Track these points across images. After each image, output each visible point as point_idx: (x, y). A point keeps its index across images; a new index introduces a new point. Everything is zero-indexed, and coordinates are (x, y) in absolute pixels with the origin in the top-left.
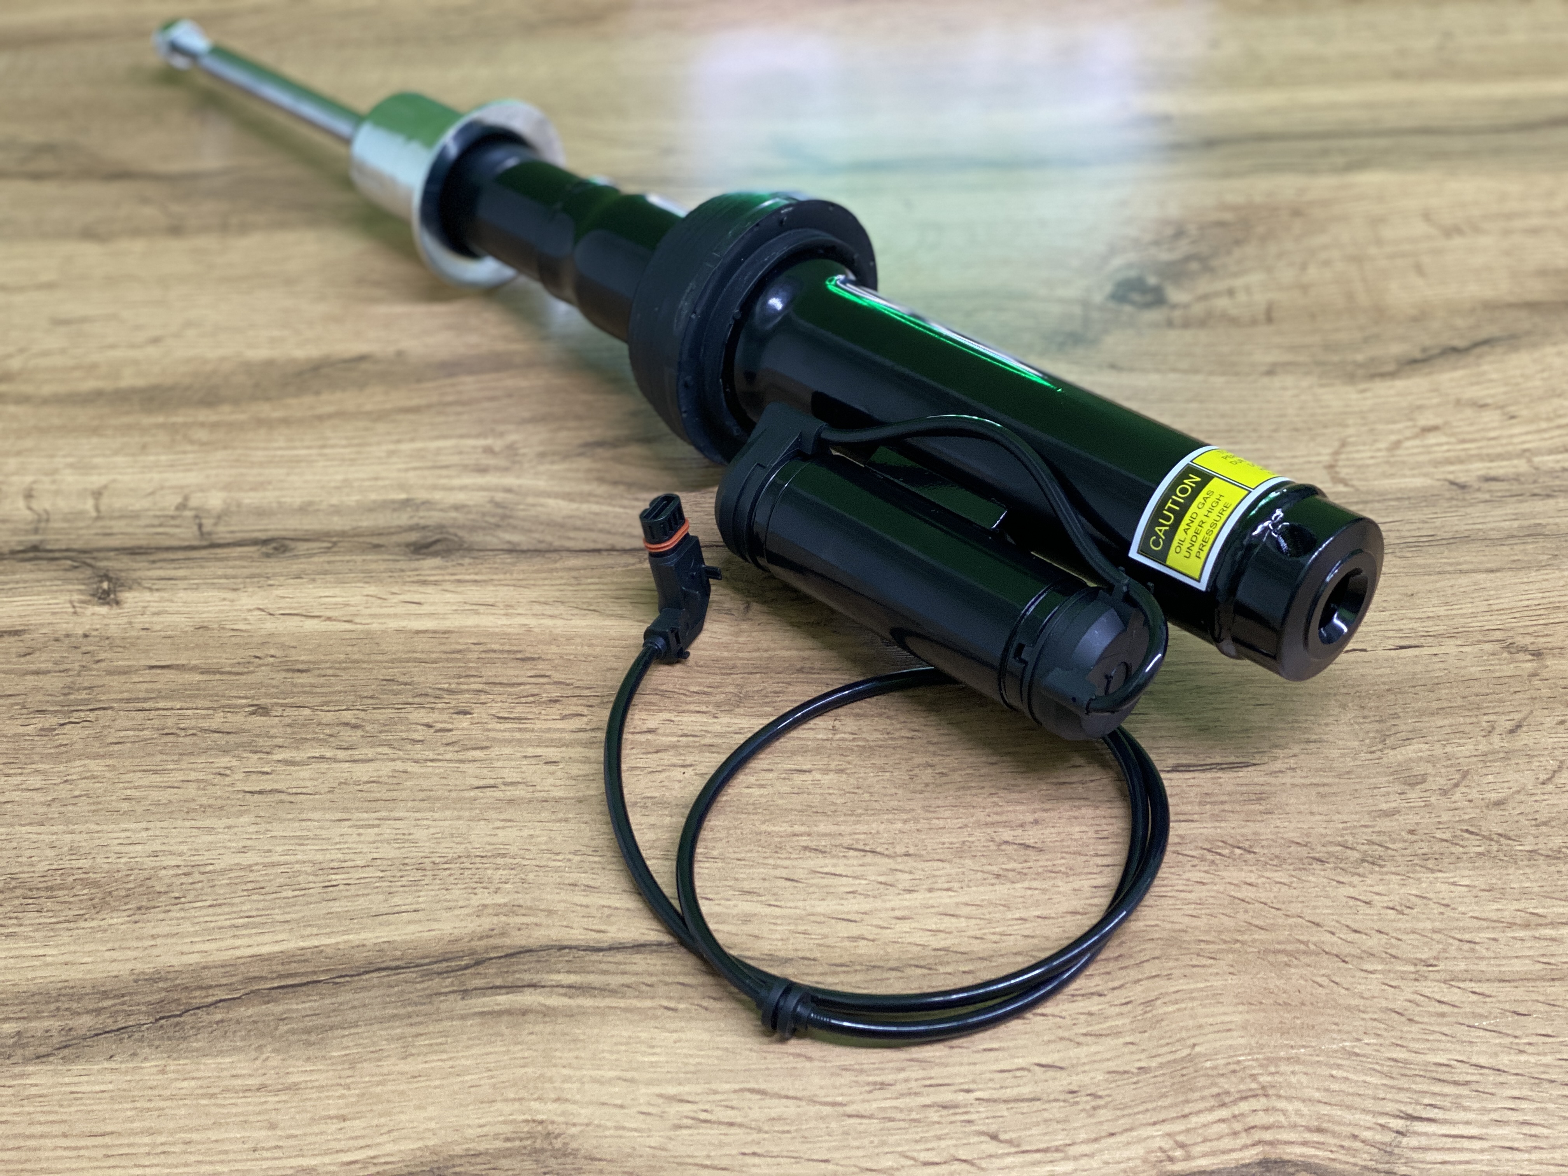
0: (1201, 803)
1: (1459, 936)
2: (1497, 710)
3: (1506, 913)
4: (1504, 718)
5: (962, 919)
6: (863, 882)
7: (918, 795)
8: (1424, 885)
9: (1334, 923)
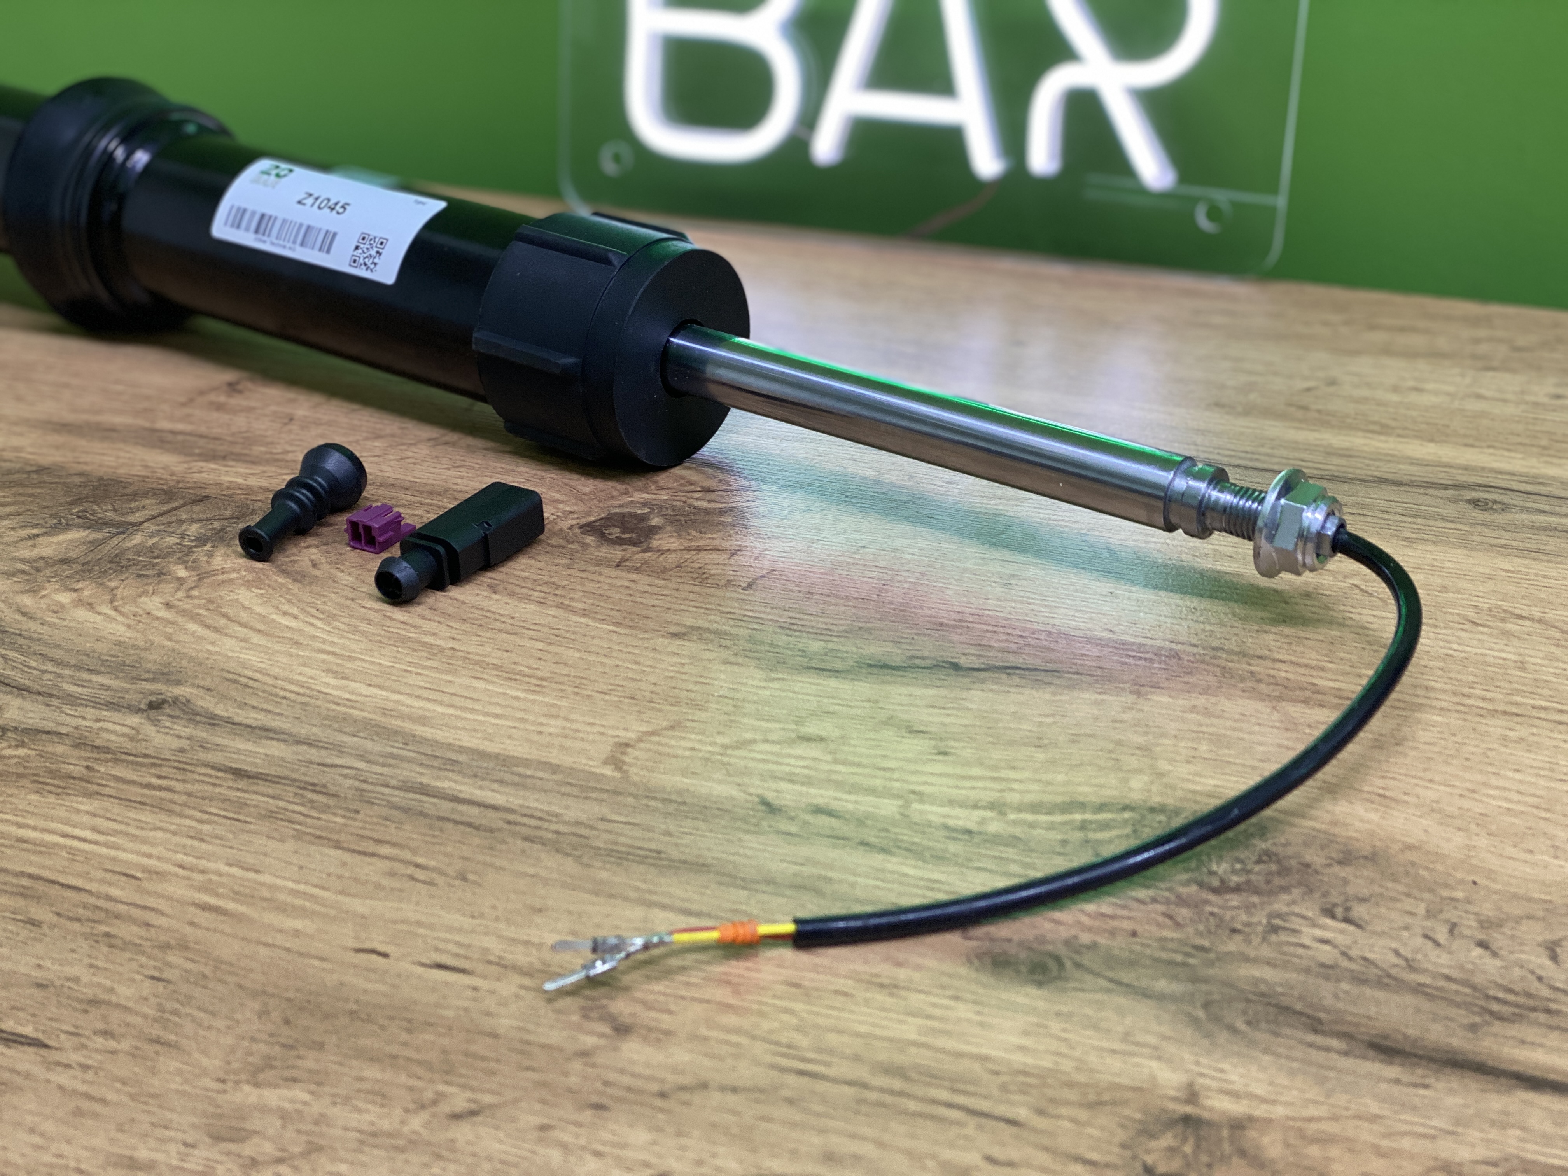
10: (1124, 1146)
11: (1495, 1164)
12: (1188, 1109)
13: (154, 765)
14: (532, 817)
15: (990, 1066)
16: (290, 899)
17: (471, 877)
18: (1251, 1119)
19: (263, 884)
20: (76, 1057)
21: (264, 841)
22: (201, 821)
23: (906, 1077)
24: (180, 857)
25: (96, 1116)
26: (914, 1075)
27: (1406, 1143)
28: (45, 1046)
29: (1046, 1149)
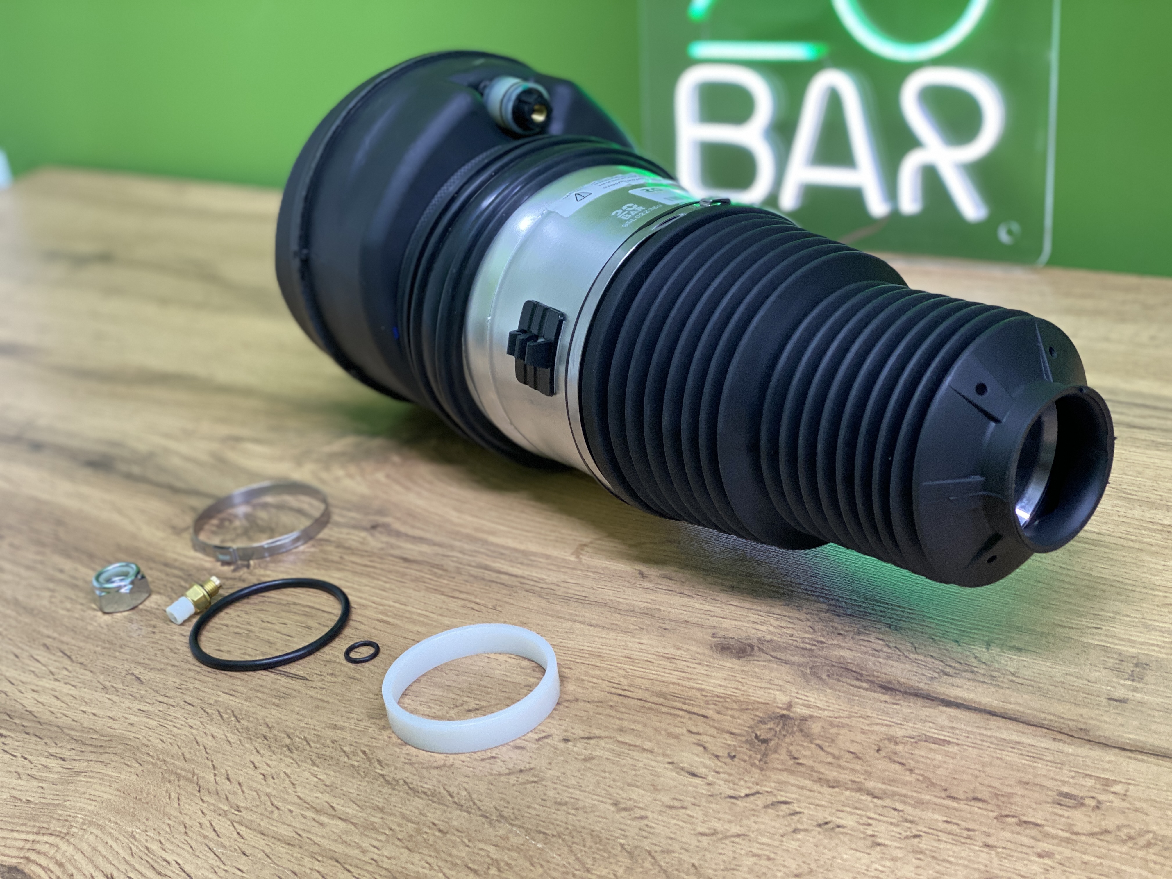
0: (251, 689)
1: (275, 802)
2: (479, 697)
3: (318, 801)
4: (477, 702)
5: (59, 702)
6: (44, 668)
7: (128, 639)
8: (298, 770)
9: (224, 772)
10: (750, 727)
11: (913, 738)
12: (785, 712)
13: (369, 556)
14: (532, 580)
15: (704, 693)
16: (417, 618)
17: (499, 608)
18: (811, 717)
19: (407, 611)
20: (319, 684)
21: (411, 591)
22: (386, 582)
23: (665, 698)
24: (375, 599)
25: (324, 708)
26: (669, 697)
27: (876, 728)
28: (307, 680)
29: (715, 728)
